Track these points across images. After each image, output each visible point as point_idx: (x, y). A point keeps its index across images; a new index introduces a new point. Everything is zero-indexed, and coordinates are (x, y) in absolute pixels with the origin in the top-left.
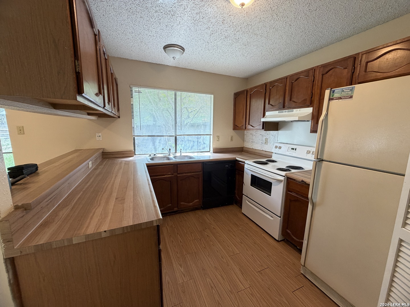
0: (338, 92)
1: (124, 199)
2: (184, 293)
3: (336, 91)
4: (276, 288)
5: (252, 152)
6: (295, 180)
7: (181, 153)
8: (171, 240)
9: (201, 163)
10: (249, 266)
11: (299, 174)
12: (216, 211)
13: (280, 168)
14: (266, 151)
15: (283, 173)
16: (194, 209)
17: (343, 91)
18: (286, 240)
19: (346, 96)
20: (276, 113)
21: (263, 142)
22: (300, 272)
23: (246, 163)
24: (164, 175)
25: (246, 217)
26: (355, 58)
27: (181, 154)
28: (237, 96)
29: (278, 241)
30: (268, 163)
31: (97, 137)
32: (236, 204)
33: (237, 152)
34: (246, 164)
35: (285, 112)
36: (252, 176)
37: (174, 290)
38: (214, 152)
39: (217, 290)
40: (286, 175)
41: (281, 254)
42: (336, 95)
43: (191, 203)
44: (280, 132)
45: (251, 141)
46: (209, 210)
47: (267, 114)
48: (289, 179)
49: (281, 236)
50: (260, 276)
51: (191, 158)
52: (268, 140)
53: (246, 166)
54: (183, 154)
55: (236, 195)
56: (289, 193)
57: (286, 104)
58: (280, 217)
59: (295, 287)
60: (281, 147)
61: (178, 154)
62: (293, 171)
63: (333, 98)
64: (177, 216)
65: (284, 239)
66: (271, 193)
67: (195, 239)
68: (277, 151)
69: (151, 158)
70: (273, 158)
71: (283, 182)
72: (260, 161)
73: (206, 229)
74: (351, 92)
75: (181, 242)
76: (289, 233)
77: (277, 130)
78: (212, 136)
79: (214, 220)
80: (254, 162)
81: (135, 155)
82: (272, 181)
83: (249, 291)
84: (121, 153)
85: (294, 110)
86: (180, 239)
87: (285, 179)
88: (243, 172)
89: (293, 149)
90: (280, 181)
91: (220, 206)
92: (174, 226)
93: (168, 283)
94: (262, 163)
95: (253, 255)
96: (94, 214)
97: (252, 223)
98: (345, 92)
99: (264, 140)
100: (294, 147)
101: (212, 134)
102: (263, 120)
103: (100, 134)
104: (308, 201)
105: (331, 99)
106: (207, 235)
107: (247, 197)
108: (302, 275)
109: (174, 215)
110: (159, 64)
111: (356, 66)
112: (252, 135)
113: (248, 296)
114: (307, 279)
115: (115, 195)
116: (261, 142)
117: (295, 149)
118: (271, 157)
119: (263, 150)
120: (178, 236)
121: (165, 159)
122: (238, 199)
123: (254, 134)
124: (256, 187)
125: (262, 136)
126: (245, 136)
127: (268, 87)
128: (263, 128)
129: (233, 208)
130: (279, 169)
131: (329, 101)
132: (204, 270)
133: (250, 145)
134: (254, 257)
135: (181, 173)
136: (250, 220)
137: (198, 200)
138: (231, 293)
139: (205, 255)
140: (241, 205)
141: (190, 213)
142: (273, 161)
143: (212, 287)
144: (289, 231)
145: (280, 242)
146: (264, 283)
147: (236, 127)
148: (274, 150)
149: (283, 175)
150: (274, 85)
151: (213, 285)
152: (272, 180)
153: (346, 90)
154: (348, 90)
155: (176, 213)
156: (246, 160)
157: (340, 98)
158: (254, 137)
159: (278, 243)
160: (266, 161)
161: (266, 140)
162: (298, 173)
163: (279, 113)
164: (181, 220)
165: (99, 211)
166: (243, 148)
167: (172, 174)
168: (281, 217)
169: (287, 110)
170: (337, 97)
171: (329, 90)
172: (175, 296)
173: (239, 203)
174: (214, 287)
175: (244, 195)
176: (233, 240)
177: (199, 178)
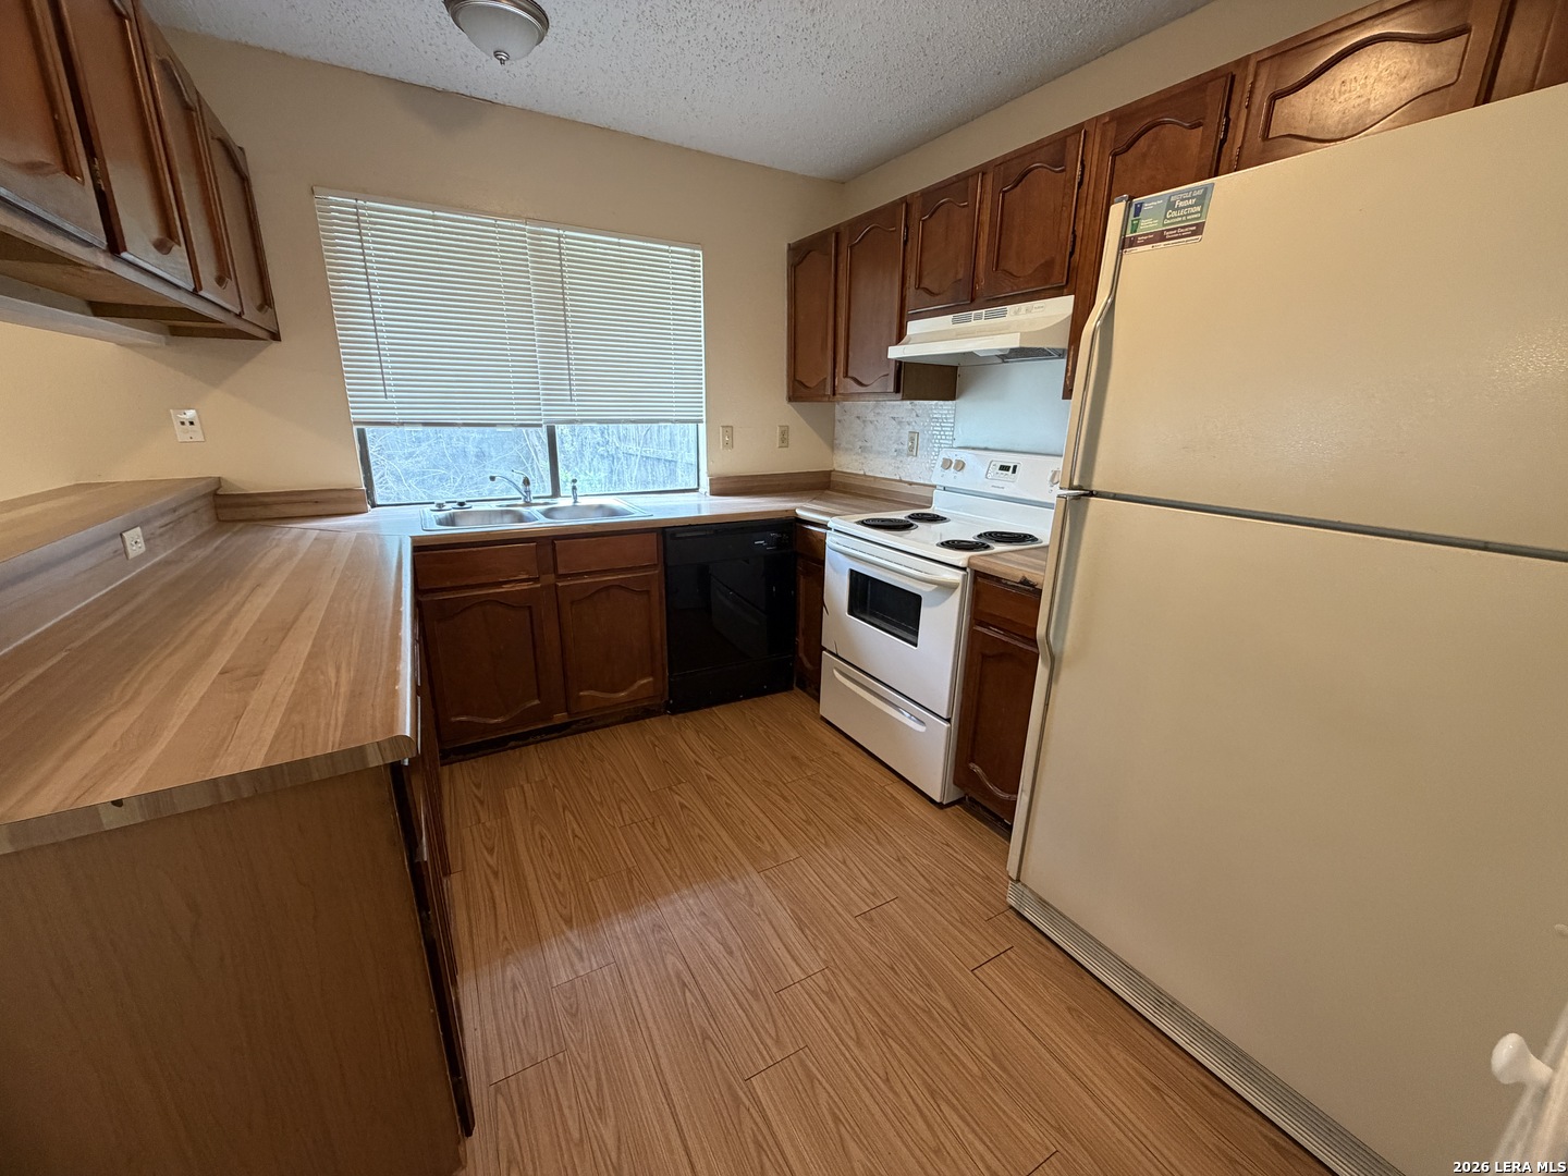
0: (1155, 209)
1: (262, 673)
2: (574, 1015)
3: (1146, 207)
4: (916, 965)
5: (862, 487)
6: (998, 580)
7: (575, 498)
8: (537, 834)
9: (655, 534)
10: (827, 900)
11: (1016, 556)
12: (724, 715)
13: (953, 541)
14: (911, 484)
15: (960, 558)
16: (638, 714)
17: (1171, 206)
18: (970, 799)
19: (1182, 227)
20: (945, 322)
21: (901, 447)
22: (1007, 903)
23: (830, 529)
24: (500, 584)
25: (833, 730)
26: (1233, 77)
27: (575, 502)
28: (801, 254)
29: (940, 806)
30: (912, 525)
31: (177, 424)
32: (803, 688)
33: (805, 490)
34: (832, 532)
35: (978, 318)
36: (854, 575)
37: (537, 1012)
38: (713, 493)
39: (701, 991)
40: (969, 564)
41: (945, 848)
42: (1147, 225)
43: (622, 691)
44: (961, 404)
45: (860, 443)
46: (696, 714)
47: (913, 327)
48: (979, 580)
49: (953, 785)
50: (864, 929)
51: (613, 512)
52: (920, 440)
53: (832, 540)
54: (583, 502)
55: (801, 655)
56: (979, 628)
57: (981, 285)
58: (948, 720)
59: (984, 953)
60: (964, 464)
61: (564, 502)
62: (998, 548)
63: (1134, 237)
64: (569, 744)
65: (962, 795)
66: (916, 634)
67: (633, 822)
68: (951, 478)
69: (446, 518)
70: (935, 510)
71: (958, 592)
72: (883, 520)
73: (680, 782)
74: (1199, 209)
75: (575, 836)
76: (976, 775)
77: (953, 398)
78: (702, 427)
79: (713, 750)
80: (862, 523)
81: (374, 506)
82: (921, 590)
83: (822, 983)
84: (307, 498)
85: (1008, 307)
86: (575, 826)
87: (964, 577)
88: (823, 563)
89: (1004, 468)
90: (947, 588)
91: (740, 700)
92: (550, 782)
93: (515, 988)
94: (891, 524)
95: (848, 862)
96: (89, 737)
97: (851, 750)
98: (1179, 209)
99: (906, 438)
100: (1009, 460)
101: (704, 418)
102: (895, 352)
103: (191, 414)
104: (1035, 650)
105: (1127, 242)
106: (680, 803)
107: (836, 656)
108: (1010, 913)
109: (555, 741)
110: (444, 92)
111: (1232, 116)
112: (864, 421)
113: (817, 998)
114: (1025, 924)
115: (221, 658)
116: (896, 446)
117: (1011, 469)
118: (929, 502)
119: (901, 481)
120: (569, 816)
121: (507, 518)
122: (808, 665)
123: (871, 416)
124: (867, 618)
125: (900, 423)
126: (838, 427)
127: (915, 214)
128: (897, 390)
129: (788, 703)
130: (947, 542)
131: (1122, 249)
132: (660, 927)
133: (856, 460)
134: (852, 866)
135: (570, 575)
136: (848, 742)
137: (651, 679)
138: (756, 997)
139: (668, 875)
140: (818, 690)
141: (622, 730)
142: (935, 519)
143: (684, 984)
144: (977, 769)
145: (948, 809)
146: (876, 952)
147: (799, 391)
148: (938, 477)
149: (960, 564)
150: (939, 206)
151: (687, 978)
152: (919, 587)
153: (1183, 200)
154: (1188, 199)
155: (562, 730)
156: (832, 515)
157: (1160, 237)
158: (870, 428)
159: (941, 813)
160: (909, 517)
161: (912, 440)
162: (1013, 554)
163: (954, 322)
164: (581, 758)
165: (121, 723)
166: (828, 474)
167: (536, 580)
168: (953, 721)
169: (984, 311)
170: (1151, 233)
171: (1124, 202)
172: (538, 1032)
173: (810, 684)
174: (692, 985)
175: (825, 649)
176: (779, 813)
177: (648, 592)
